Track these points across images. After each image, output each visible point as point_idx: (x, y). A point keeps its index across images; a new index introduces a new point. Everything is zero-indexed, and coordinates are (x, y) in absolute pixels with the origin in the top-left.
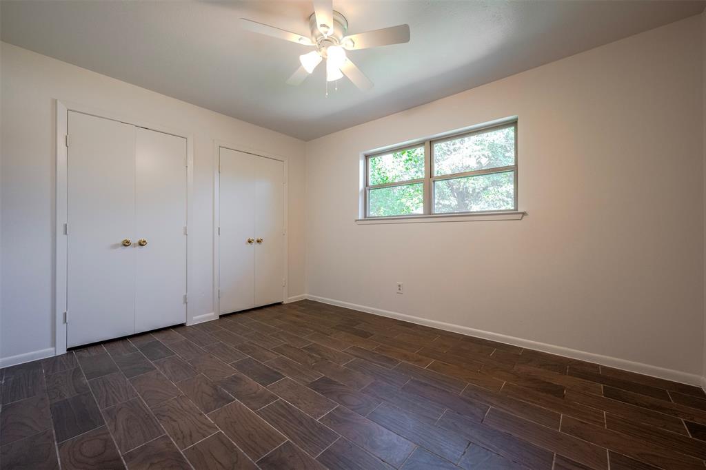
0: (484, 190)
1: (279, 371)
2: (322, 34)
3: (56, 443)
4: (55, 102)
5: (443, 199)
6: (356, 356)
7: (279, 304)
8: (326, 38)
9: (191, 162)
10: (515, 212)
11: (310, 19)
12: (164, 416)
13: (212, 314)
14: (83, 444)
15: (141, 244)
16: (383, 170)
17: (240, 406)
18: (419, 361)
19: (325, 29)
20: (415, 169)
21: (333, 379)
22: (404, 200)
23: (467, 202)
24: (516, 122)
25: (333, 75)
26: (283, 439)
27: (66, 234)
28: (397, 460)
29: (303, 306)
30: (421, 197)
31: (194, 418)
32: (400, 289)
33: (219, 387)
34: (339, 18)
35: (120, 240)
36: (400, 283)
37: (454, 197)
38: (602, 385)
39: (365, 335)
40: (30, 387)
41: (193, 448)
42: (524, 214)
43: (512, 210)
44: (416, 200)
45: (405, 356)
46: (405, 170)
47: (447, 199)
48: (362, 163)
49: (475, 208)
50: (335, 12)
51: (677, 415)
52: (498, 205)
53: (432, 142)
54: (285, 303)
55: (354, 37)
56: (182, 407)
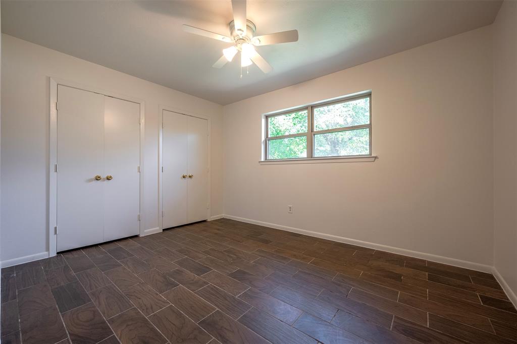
0: (350, 139)
1: (208, 266)
2: (238, 35)
3: (60, 313)
4: (49, 79)
5: (321, 146)
6: (261, 256)
7: (205, 221)
8: (241, 38)
9: (143, 121)
10: (369, 156)
11: (230, 25)
12: (132, 295)
13: (158, 228)
14: (78, 313)
15: (108, 179)
16: (277, 125)
17: (184, 289)
18: (304, 258)
19: (241, 32)
20: (301, 125)
21: (245, 271)
22: (292, 147)
23: (337, 148)
24: (371, 94)
25: (245, 63)
26: (214, 309)
27: (56, 171)
28: (291, 320)
29: (221, 222)
30: (305, 144)
31: (152, 297)
32: (290, 210)
33: (168, 276)
34: (249, 24)
35: (94, 176)
36: (291, 206)
37: (328, 144)
38: (427, 273)
39: (266, 242)
40: (35, 279)
41: (154, 315)
42: (376, 158)
43: (368, 155)
44: (301, 147)
45: (295, 255)
46: (293, 125)
47: (323, 147)
48: (263, 121)
49: (343, 153)
50: (248, 21)
51: (474, 291)
52: (360, 150)
53: (313, 107)
54: (208, 220)
55: (261, 37)
56: (143, 290)
